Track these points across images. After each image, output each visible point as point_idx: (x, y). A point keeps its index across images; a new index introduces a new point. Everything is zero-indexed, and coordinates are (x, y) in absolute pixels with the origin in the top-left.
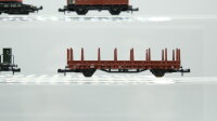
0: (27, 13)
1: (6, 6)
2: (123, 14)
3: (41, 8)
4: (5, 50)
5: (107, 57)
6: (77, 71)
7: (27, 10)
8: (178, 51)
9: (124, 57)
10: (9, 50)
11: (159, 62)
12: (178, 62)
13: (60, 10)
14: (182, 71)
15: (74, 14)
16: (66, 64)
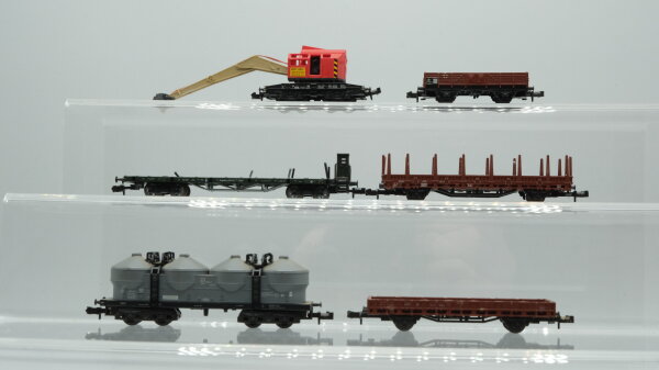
0: (353, 99)
1: (320, 87)
2: (515, 102)
3: (378, 91)
4: (340, 156)
5: (448, 168)
6: (398, 192)
7: (356, 93)
8: (569, 161)
9: (476, 169)
10: (347, 156)
11: (536, 178)
12: (569, 178)
13: (410, 95)
14: (575, 195)
15: (432, 101)
16: (379, 180)
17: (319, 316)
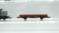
17: (10, 18)
